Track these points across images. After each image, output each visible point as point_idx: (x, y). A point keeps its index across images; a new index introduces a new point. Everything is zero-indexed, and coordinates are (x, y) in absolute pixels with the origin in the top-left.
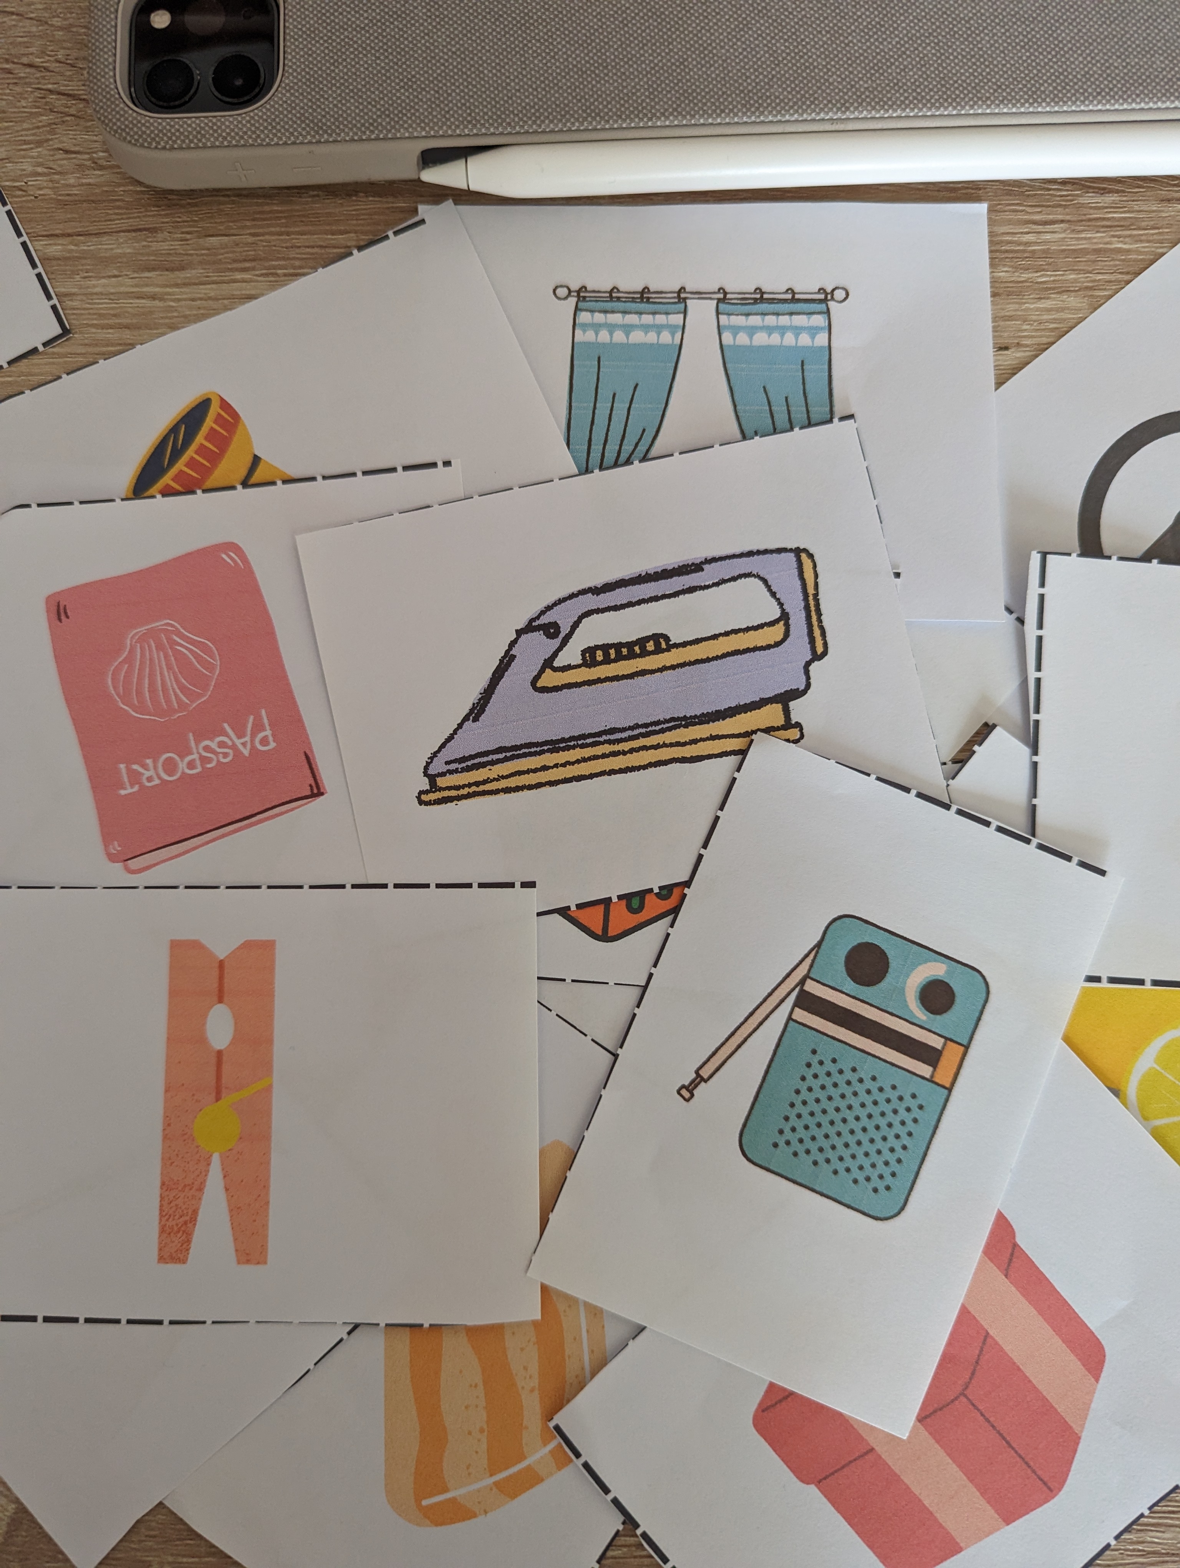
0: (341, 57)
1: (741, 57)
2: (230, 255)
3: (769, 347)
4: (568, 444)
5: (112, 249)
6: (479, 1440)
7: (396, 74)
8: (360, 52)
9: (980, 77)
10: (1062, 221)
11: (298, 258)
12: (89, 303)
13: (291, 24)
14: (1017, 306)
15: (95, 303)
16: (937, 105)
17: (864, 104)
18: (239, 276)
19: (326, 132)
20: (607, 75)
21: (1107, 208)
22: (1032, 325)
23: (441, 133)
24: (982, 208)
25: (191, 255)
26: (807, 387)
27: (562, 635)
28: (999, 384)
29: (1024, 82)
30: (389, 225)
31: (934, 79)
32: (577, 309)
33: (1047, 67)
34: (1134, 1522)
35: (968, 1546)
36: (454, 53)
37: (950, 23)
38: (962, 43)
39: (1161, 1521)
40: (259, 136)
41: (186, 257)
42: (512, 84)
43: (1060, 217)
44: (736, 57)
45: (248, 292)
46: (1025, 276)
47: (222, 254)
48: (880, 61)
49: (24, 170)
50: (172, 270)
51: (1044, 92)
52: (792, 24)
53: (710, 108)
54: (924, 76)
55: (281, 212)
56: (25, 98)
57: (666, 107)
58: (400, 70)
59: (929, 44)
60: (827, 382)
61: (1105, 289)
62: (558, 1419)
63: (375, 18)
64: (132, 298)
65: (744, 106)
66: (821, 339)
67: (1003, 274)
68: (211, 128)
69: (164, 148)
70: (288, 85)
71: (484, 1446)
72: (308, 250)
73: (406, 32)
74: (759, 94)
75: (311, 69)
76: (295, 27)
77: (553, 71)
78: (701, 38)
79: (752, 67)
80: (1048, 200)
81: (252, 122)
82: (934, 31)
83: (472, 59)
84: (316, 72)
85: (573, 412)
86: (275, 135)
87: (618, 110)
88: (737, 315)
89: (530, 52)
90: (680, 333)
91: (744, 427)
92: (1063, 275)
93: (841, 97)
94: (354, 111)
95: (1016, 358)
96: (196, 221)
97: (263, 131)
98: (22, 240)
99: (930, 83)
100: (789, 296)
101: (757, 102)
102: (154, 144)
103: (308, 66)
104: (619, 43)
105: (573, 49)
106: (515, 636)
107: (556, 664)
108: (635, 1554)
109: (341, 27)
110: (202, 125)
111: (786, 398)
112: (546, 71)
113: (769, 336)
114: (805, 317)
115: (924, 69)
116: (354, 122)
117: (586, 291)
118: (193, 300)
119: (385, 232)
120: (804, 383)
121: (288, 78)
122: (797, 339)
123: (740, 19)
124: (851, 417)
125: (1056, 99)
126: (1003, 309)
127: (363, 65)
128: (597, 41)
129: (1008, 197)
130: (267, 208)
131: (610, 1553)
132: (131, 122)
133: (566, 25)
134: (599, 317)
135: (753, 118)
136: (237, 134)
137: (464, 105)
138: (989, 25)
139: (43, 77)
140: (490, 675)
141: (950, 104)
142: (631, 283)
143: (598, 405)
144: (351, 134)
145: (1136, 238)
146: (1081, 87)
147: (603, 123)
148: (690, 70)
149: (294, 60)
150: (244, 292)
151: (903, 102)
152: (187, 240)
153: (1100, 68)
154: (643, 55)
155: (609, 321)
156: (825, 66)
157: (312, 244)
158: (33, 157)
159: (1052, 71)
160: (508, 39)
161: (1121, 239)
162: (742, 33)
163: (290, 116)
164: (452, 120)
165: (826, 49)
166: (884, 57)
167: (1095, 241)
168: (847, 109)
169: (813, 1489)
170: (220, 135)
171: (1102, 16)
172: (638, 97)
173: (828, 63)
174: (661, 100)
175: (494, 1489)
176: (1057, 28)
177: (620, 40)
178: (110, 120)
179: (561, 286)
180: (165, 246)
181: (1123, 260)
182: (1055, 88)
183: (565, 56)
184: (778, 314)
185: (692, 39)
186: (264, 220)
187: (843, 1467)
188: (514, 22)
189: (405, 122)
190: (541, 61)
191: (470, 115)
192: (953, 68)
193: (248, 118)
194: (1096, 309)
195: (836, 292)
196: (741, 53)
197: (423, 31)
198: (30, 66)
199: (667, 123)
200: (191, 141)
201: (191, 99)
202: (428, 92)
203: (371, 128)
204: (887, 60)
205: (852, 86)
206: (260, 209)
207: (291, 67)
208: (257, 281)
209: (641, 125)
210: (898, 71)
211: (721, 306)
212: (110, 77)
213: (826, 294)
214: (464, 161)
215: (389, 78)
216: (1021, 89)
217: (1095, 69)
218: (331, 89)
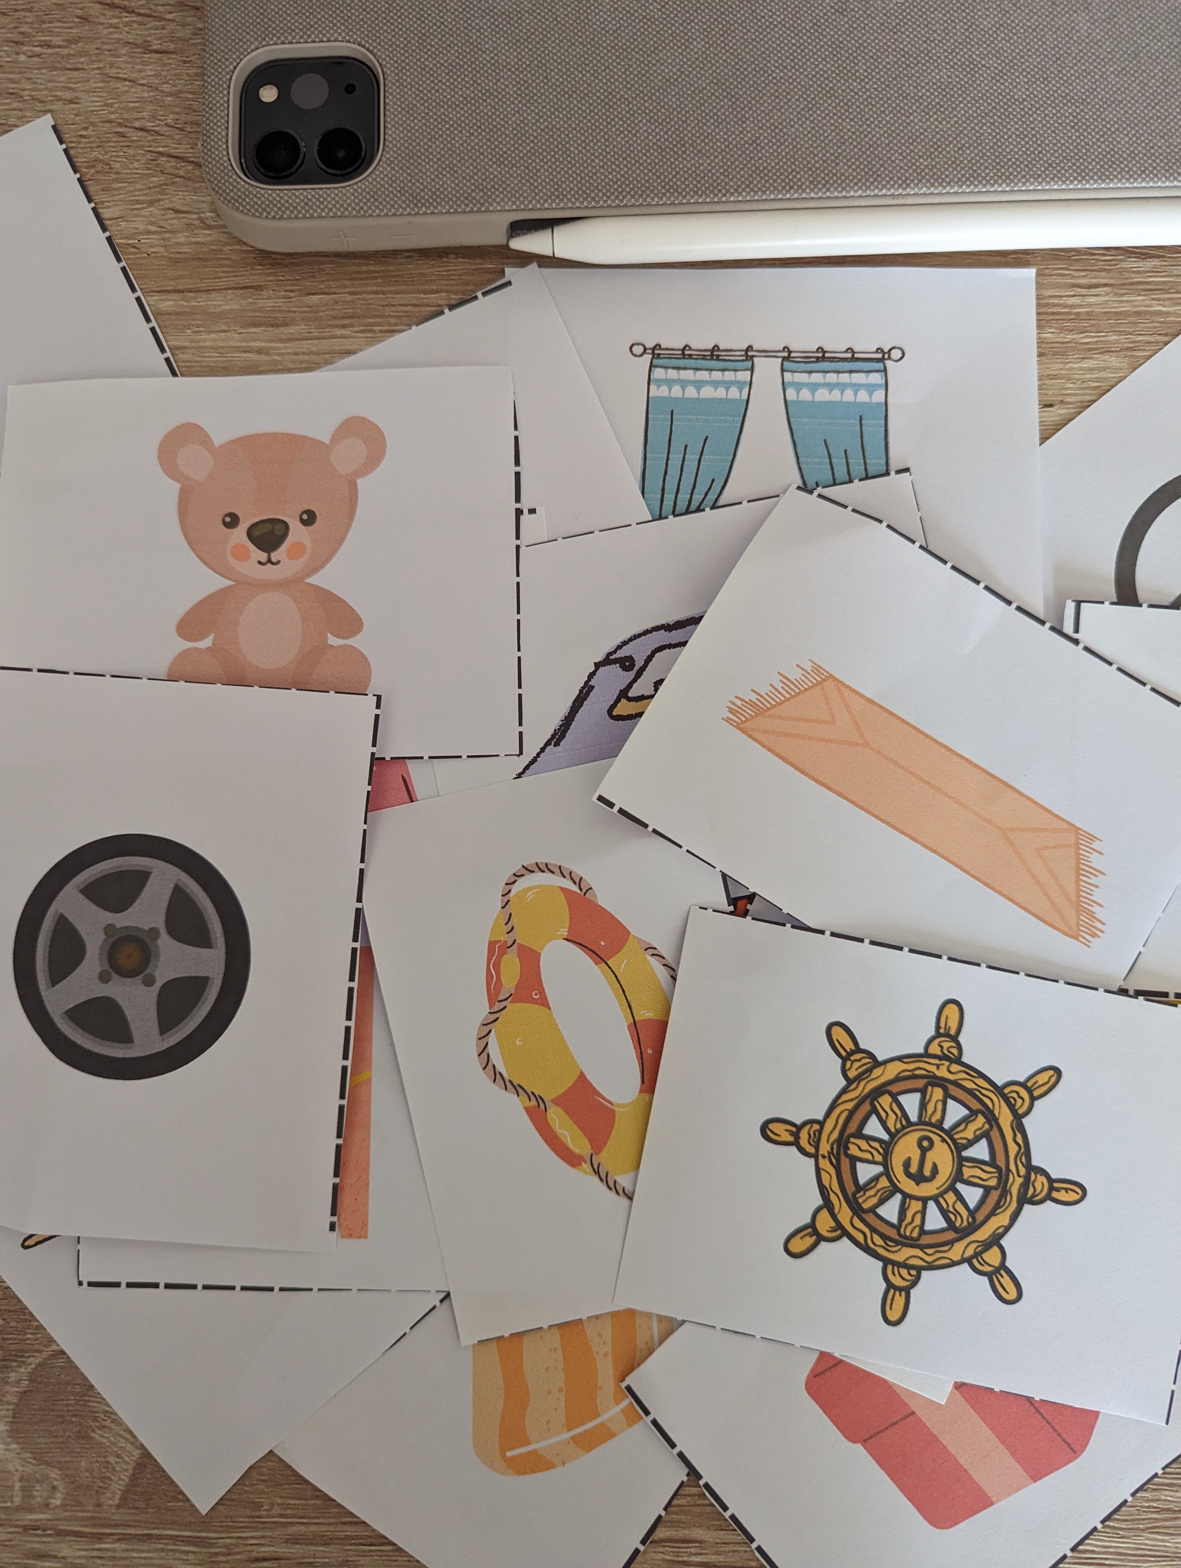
0: (437, 133)
1: (810, 135)
2: (331, 312)
3: (831, 403)
4: (643, 493)
5: (220, 305)
6: (558, 1399)
7: (489, 150)
8: (455, 129)
9: (1033, 156)
10: (1106, 285)
11: (393, 316)
12: (200, 357)
13: (391, 100)
14: (1062, 366)
15: (205, 357)
16: (992, 182)
17: (924, 181)
18: (338, 332)
19: (424, 205)
20: (684, 152)
21: (1148, 272)
22: (1075, 383)
23: (530, 206)
24: (1030, 273)
25: (294, 312)
26: (865, 440)
27: (636, 668)
28: (1044, 439)
29: (1073, 161)
30: (478, 285)
31: (989, 157)
32: (651, 366)
33: (1095, 147)
34: (1147, 1482)
35: (998, 1501)
36: (542, 130)
37: (1005, 103)
38: (1017, 123)
39: (1174, 1481)
40: (362, 208)
41: (289, 315)
42: (597, 161)
43: (1104, 281)
44: (805, 136)
45: (346, 348)
46: (1070, 337)
47: (323, 312)
48: (938, 140)
49: (137, 229)
50: (277, 326)
51: (1091, 170)
52: (858, 104)
53: (779, 184)
54: (981, 154)
55: (377, 272)
56: (138, 160)
57: (739, 183)
58: (493, 147)
59: (985, 124)
60: (883, 436)
61: (1144, 350)
62: (629, 1381)
63: (469, 95)
64: (240, 352)
65: (811, 182)
66: (878, 396)
67: (1049, 335)
68: (318, 199)
69: (274, 218)
70: (388, 159)
71: (562, 1404)
72: (402, 308)
73: (498, 110)
74: (826, 172)
75: (410, 144)
76: (395, 103)
77: (634, 148)
78: (772, 118)
79: (819, 145)
80: (1093, 265)
81: (356, 194)
82: (990, 111)
83: (559, 136)
84: (414, 147)
85: (647, 462)
86: (377, 207)
87: (695, 186)
88: (801, 372)
89: (614, 130)
90: (747, 389)
91: (806, 478)
92: (1105, 336)
93: (903, 175)
94: (450, 186)
95: (1060, 415)
96: (298, 280)
97: (365, 204)
98: (136, 295)
99: (986, 161)
100: (849, 355)
101: (824, 179)
102: (265, 214)
103: (407, 141)
104: (696, 122)
105: (653, 127)
106: (593, 668)
107: (631, 694)
108: (698, 1502)
109: (438, 104)
110: (309, 197)
111: (846, 451)
112: (628, 149)
113: (830, 392)
114: (863, 375)
115: (980, 148)
116: (450, 196)
117: (660, 348)
118: (296, 354)
119: (475, 292)
120: (862, 437)
121: (388, 152)
122: (856, 396)
123: (809, 99)
124: (907, 470)
125: (1103, 177)
126: (1048, 368)
127: (458, 141)
128: (676, 119)
129: (1054, 262)
130: (364, 268)
131: (675, 1502)
132: (244, 193)
133: (647, 104)
134: (672, 374)
135: (820, 194)
136: (342, 206)
137: (552, 180)
138: (1042, 106)
139: (154, 141)
140: (570, 704)
141: (1004, 181)
142: (702, 342)
143: (670, 456)
144: (447, 207)
145: (1175, 301)
146: (1127, 166)
147: (680, 198)
148: (763, 148)
149: (394, 136)
150: (342, 347)
151: (960, 180)
152: (290, 298)
153: (1144, 148)
154: (718, 134)
155: (682, 377)
156: (887, 145)
157: (406, 302)
158: (145, 216)
159: (1100, 150)
160: (593, 117)
161: (1161, 302)
162: (811, 112)
163: (390, 189)
164: (541, 194)
165: (889, 128)
166: (943, 136)
167: (1137, 303)
168: (908, 185)
169: (859, 1447)
170: (326, 207)
171: (1148, 98)
172: (714, 174)
173: (890, 142)
174: (735, 176)
175: (571, 1442)
176: (1105, 109)
177: (696, 118)
178: (224, 191)
179: (638, 344)
180: (270, 303)
181: (1162, 322)
182: (1102, 166)
183: (646, 134)
184: (838, 372)
185: (763, 118)
186: (361, 279)
187: (887, 1428)
188: (599, 101)
189: (498, 196)
190: (623, 139)
191: (557, 190)
192: (1007, 147)
193: (352, 191)
194: (1135, 369)
195: (893, 352)
196: (809, 132)
197: (514, 109)
198: (142, 129)
199: (740, 198)
200: (300, 212)
201: (297, 170)
202: (518, 168)
203: (466, 202)
204: (946, 139)
205: (913, 164)
206: (357, 269)
207: (391, 142)
208: (356, 337)
209: (716, 200)
210: (956, 149)
211: (786, 364)
212: (223, 149)
213: (884, 353)
214: (550, 230)
215: (482, 154)
216: (1070, 167)
217: (1140, 148)
218: (428, 163)
